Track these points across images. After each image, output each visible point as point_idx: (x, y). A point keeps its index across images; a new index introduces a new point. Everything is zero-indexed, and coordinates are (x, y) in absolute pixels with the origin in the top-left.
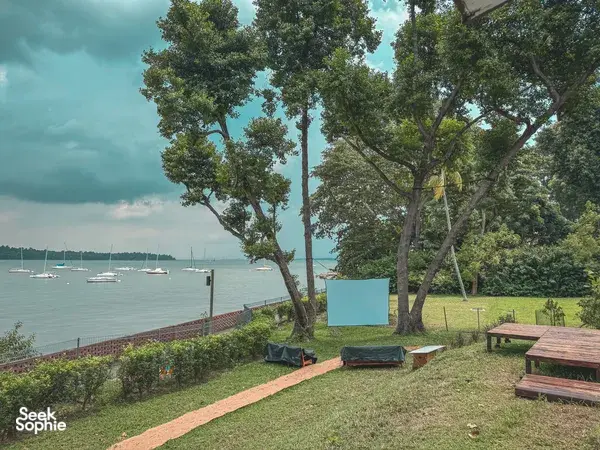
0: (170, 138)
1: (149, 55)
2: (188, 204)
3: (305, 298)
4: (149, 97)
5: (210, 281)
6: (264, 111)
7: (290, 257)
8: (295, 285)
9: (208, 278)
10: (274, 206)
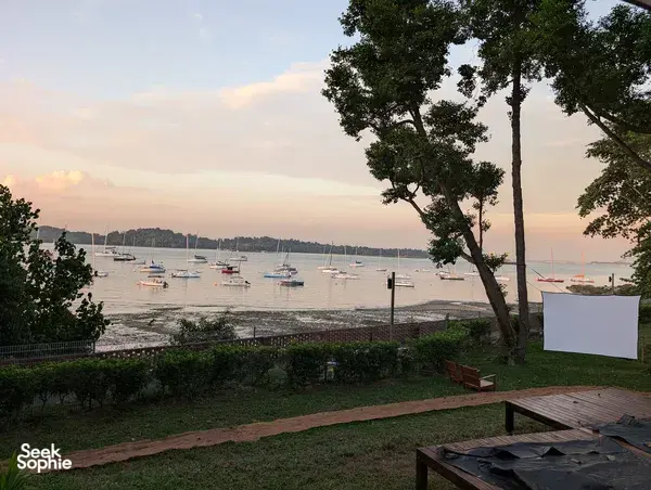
0: (356, 136)
1: (337, 53)
2: (389, 201)
3: (515, 313)
4: (329, 97)
5: (391, 284)
6: (460, 90)
7: (497, 262)
8: (502, 295)
9: (390, 281)
10: (481, 201)
